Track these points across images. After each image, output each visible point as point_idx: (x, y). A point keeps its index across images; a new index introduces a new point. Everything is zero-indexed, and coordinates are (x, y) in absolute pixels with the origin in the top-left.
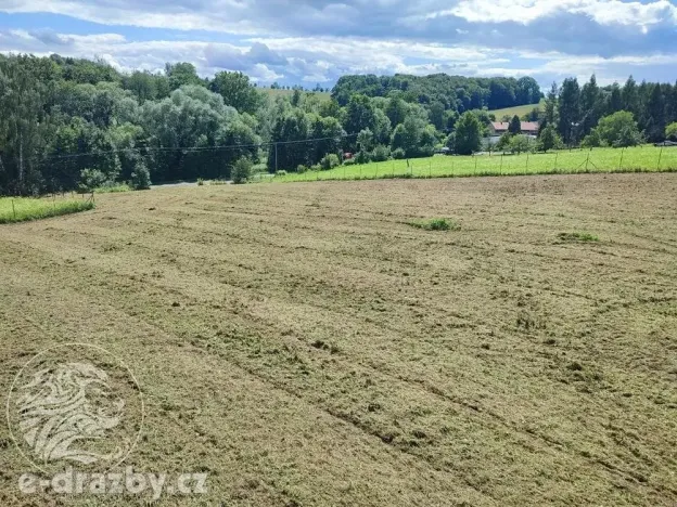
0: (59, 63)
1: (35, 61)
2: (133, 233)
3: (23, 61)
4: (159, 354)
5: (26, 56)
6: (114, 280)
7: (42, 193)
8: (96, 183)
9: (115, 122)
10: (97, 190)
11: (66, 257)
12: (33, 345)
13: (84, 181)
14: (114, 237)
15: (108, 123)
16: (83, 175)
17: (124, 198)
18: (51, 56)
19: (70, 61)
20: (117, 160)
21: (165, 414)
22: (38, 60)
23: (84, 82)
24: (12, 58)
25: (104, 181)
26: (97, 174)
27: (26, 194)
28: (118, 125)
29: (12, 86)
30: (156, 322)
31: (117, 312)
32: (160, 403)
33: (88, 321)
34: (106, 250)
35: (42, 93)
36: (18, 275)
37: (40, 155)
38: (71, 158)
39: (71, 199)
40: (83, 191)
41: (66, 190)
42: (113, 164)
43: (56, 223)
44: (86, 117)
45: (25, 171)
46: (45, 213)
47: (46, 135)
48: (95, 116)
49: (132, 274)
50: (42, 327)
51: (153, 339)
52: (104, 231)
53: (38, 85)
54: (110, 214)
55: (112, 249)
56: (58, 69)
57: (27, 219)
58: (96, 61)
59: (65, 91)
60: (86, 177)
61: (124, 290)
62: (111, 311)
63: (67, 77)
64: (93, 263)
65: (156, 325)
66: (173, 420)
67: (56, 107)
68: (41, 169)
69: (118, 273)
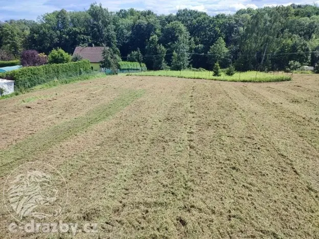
0: (294, 8)
1: (283, 8)
2: (309, 96)
3: (278, 9)
4: (311, 160)
5: (279, 7)
6: (294, 117)
7: (269, 70)
8: (295, 68)
9: (314, 37)
10: (294, 71)
11: (273, 101)
12: (253, 135)
13: (289, 66)
14: (298, 96)
15: (310, 37)
16: (289, 63)
17: (308, 77)
18: (291, 5)
19: (299, 6)
20: (309, 57)
21: (308, 191)
22: (284, 7)
23: (304, 16)
24: (273, 8)
25: (299, 67)
26: (297, 63)
27: (262, 71)
28: (316, 38)
29: (270, 21)
30: (313, 144)
31: (293, 133)
32: (307, 185)
33: (278, 133)
34: (293, 102)
35: (282, 24)
36: (253, 104)
37: (273, 53)
38: (287, 55)
39: (281, 74)
40: (288, 72)
41: (280, 70)
42: (307, 59)
43: (272, 85)
44: (299, 34)
45: (264, 60)
46: (268, 79)
47: (278, 43)
48: (305, 34)
49: (304, 116)
50: (258, 129)
51: (309, 152)
52: (294, 92)
53: (282, 19)
54: (298, 84)
55: (297, 101)
56: (293, 11)
57: (260, 82)
58: (313, 5)
59: (293, 22)
60: (291, 65)
61: (298, 123)
62: (290, 131)
63: (296, 14)
64: (285, 106)
65: (312, 145)
66: (312, 196)
67: (287, 30)
68: (271, 59)
69: (297, 114)
